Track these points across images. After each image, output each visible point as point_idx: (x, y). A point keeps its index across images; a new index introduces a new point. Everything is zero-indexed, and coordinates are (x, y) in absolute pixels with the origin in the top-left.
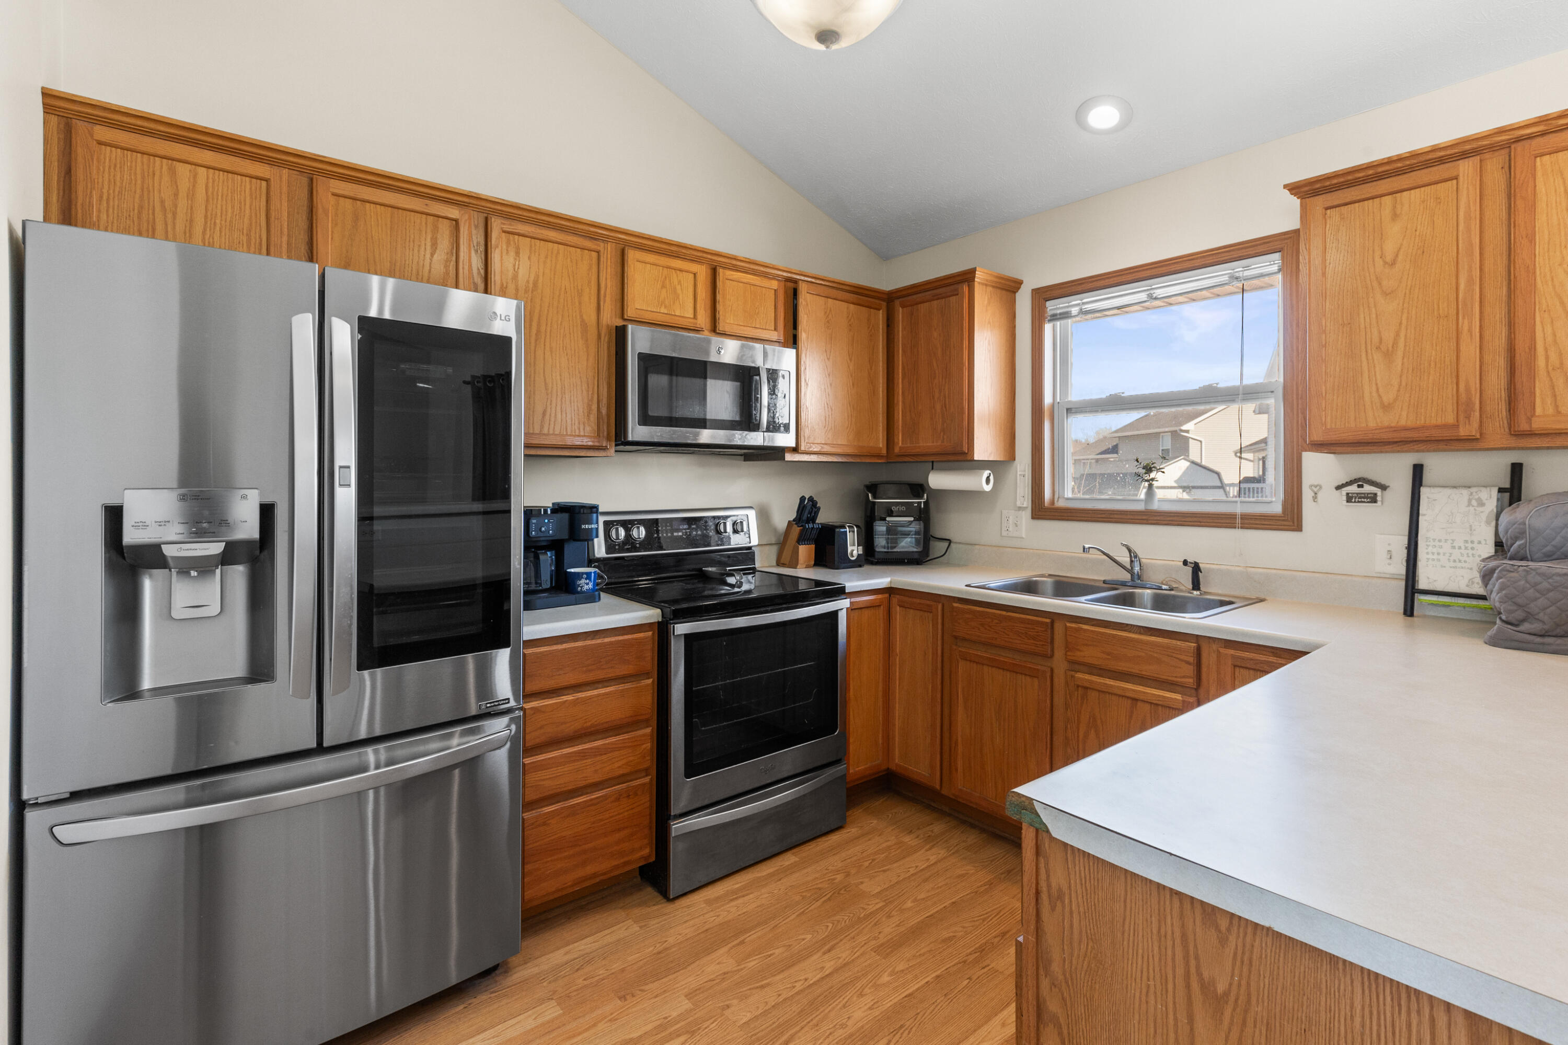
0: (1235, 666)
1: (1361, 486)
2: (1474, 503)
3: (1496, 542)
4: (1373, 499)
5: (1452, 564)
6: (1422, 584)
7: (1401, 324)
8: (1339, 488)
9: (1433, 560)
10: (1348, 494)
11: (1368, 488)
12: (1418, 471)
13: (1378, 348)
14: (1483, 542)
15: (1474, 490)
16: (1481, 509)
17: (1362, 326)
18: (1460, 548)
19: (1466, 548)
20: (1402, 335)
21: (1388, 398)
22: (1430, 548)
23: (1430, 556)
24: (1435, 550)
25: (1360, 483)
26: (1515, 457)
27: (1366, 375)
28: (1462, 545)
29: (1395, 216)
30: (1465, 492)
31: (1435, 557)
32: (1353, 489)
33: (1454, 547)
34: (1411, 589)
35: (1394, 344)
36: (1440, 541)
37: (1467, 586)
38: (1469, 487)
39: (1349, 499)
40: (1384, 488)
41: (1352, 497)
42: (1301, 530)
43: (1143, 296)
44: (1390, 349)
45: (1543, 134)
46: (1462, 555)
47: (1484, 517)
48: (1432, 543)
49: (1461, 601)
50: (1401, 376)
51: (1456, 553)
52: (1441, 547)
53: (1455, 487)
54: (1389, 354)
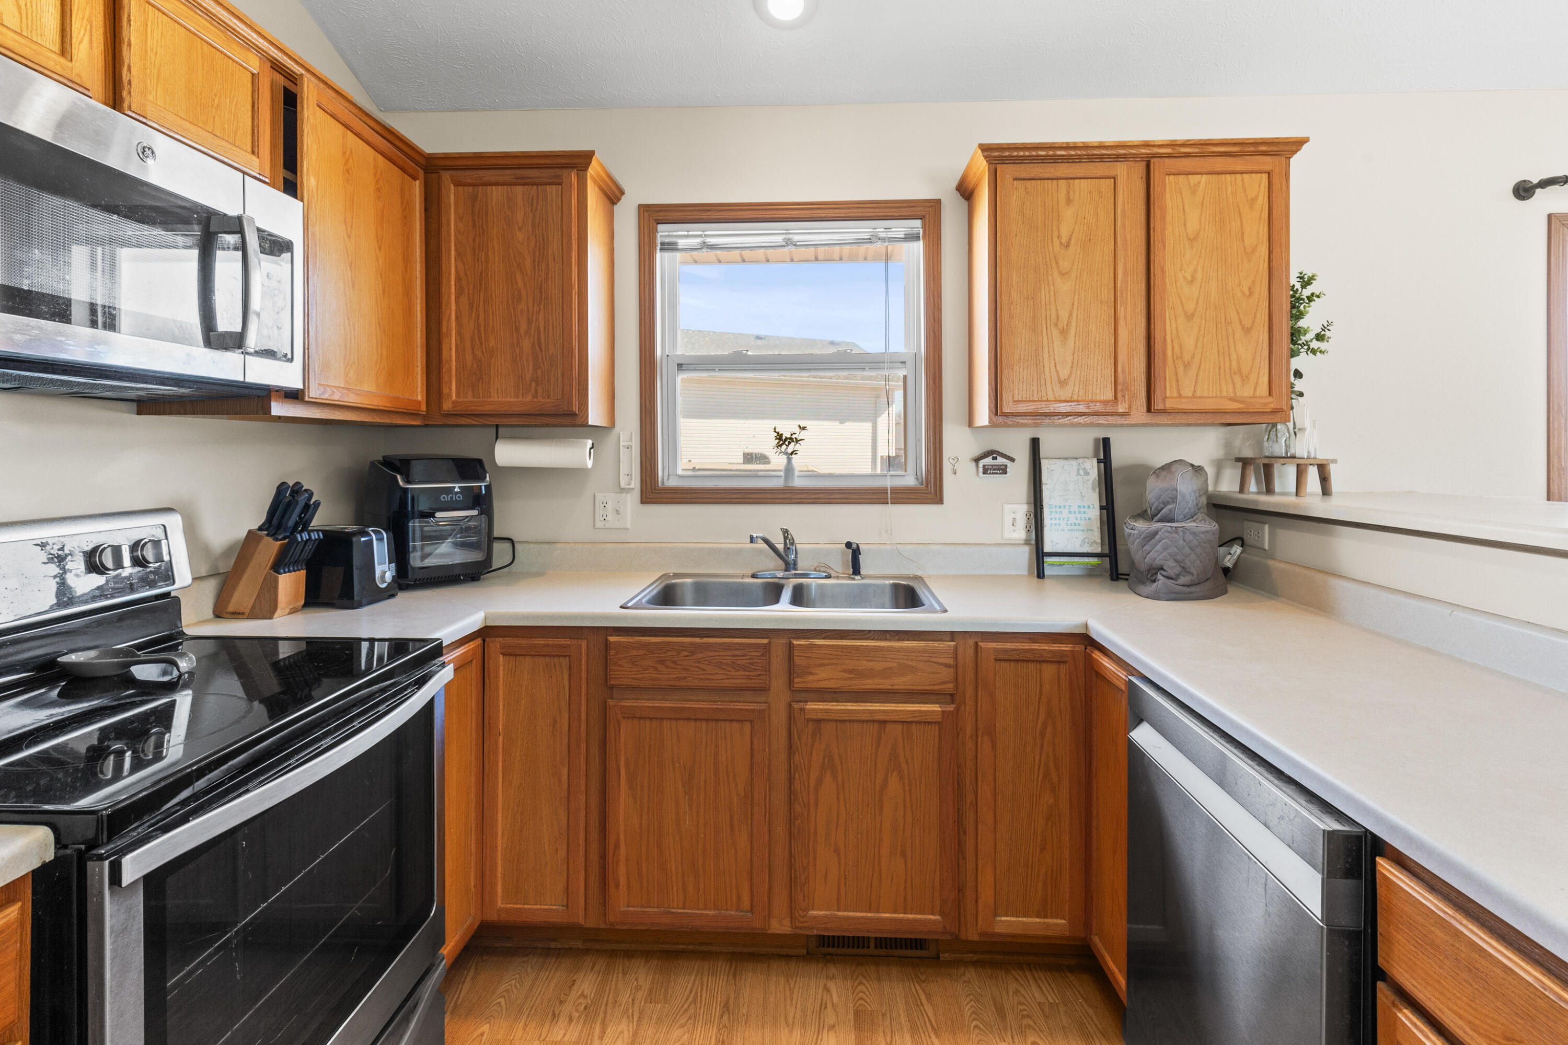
0: (996, 660)
1: (995, 458)
2: (1081, 472)
3: (1100, 506)
4: (1003, 470)
5: (1070, 527)
6: (1047, 549)
7: (1073, 304)
8: (977, 460)
9: (1056, 524)
10: (984, 466)
11: (1001, 461)
12: (1035, 444)
13: (1056, 325)
14: (1091, 506)
15: (1080, 461)
16: (1086, 478)
17: (1043, 302)
18: (1075, 512)
19: (1080, 512)
20: (1074, 315)
21: (1064, 374)
22: (1053, 514)
23: (1053, 522)
24: (1057, 516)
25: (995, 456)
26: (1101, 434)
27: (1046, 350)
28: (1076, 510)
29: (1069, 201)
30: (1074, 463)
31: (1057, 522)
32: (988, 461)
33: (1070, 512)
34: (1040, 555)
35: (1068, 322)
36: (1060, 507)
37: (1081, 546)
38: (1076, 459)
39: (985, 471)
40: (1012, 460)
41: (988, 469)
42: (942, 503)
43: (779, 239)
44: (1065, 327)
45: (1169, 156)
46: (1076, 519)
47: (1090, 483)
48: (1054, 510)
49: (1076, 559)
50: (1073, 354)
51: (1072, 516)
52: (1061, 513)
53: (1066, 459)
54: (1064, 332)
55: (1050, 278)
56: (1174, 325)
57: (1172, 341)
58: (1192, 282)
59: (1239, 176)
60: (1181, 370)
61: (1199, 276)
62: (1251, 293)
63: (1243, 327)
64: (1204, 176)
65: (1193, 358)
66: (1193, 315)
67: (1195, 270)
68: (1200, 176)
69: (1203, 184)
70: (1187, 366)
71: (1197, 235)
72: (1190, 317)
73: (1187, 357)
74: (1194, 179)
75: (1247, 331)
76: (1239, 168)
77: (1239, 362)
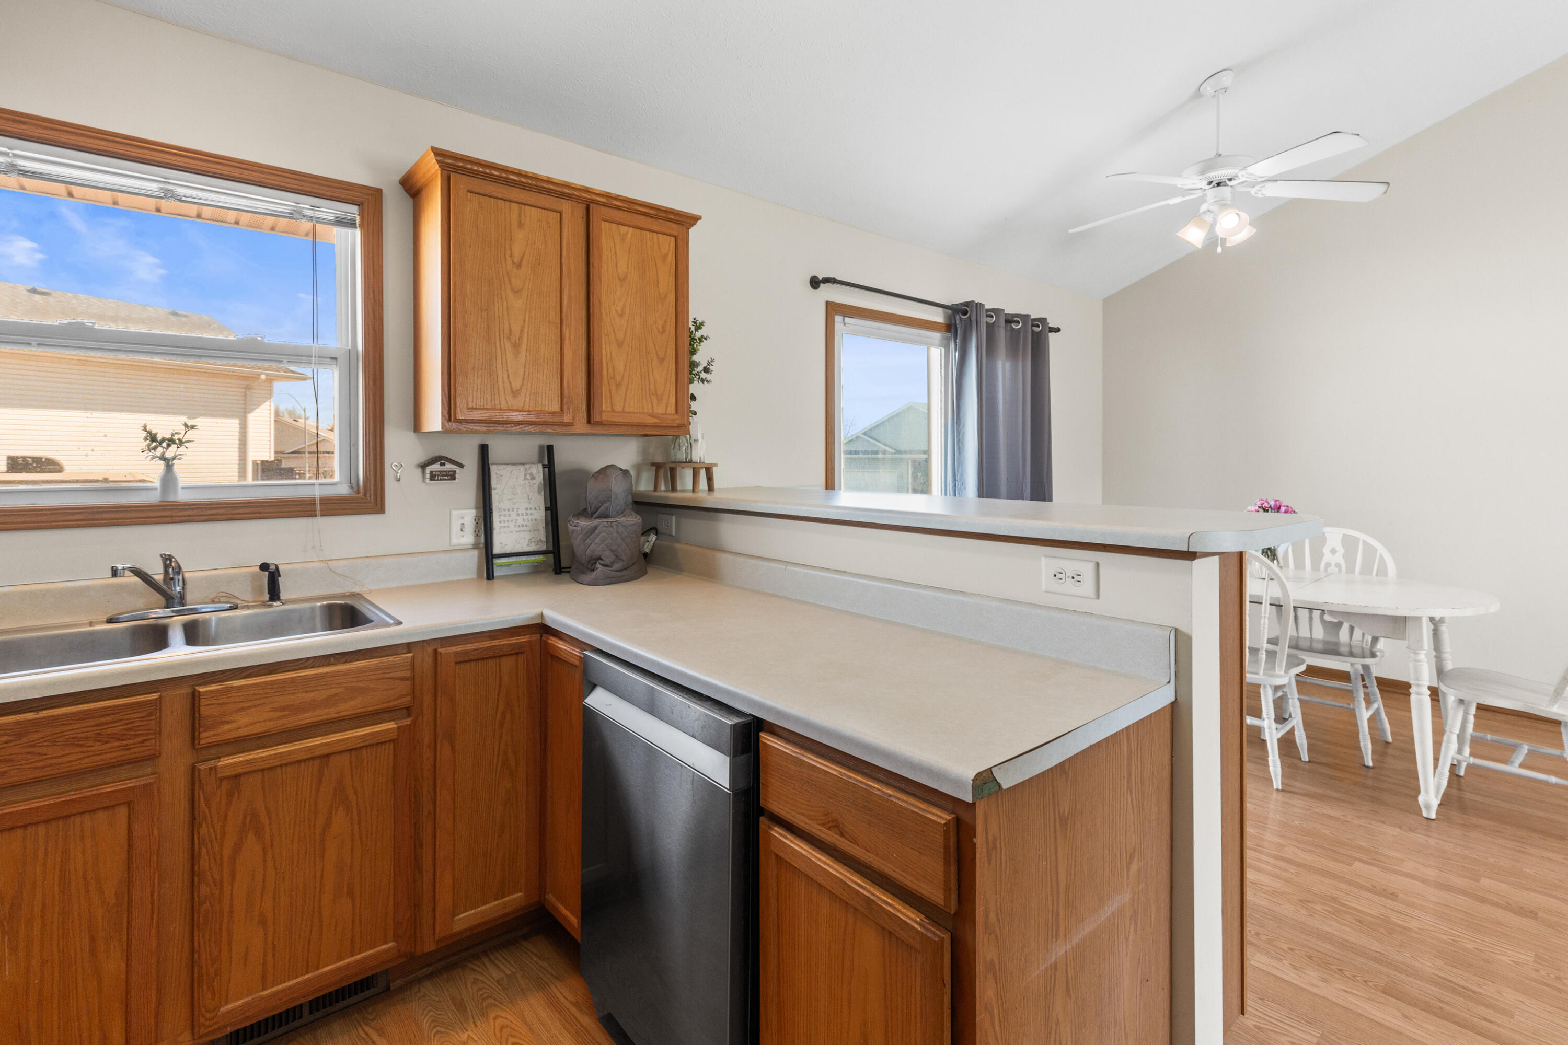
0: (456, 663)
1: (442, 464)
2: (528, 477)
3: (545, 508)
4: (452, 476)
5: (518, 529)
6: (497, 550)
7: (524, 322)
8: (423, 466)
9: (505, 527)
10: (431, 472)
11: (449, 467)
12: (484, 450)
13: (509, 338)
14: (538, 508)
15: (527, 466)
16: (533, 482)
17: (497, 315)
18: (523, 515)
19: (527, 514)
20: (526, 331)
21: (516, 384)
22: (502, 517)
23: (502, 524)
24: (506, 519)
25: (443, 462)
26: (545, 441)
27: (499, 361)
28: (524, 512)
29: (520, 225)
30: (522, 468)
31: (506, 524)
32: (436, 467)
33: (518, 515)
34: (489, 557)
35: (520, 337)
36: (509, 510)
37: (528, 545)
38: (524, 464)
39: (433, 477)
40: (461, 466)
41: (435, 475)
42: (384, 512)
44: (517, 341)
45: (604, 205)
46: (524, 520)
47: (536, 487)
48: (503, 513)
49: (524, 558)
50: (525, 367)
51: (520, 519)
52: (510, 515)
53: (514, 464)
54: (516, 346)
55: (503, 293)
56: (608, 351)
57: (607, 363)
58: (622, 315)
59: (655, 235)
60: (613, 388)
61: (627, 311)
62: (664, 331)
63: (658, 358)
64: (631, 229)
65: (622, 379)
66: (623, 342)
67: (624, 306)
68: (627, 228)
69: (629, 235)
70: (618, 385)
71: (626, 277)
72: (620, 345)
73: (618, 378)
74: (624, 229)
75: (661, 360)
76: (655, 228)
77: (655, 386)
